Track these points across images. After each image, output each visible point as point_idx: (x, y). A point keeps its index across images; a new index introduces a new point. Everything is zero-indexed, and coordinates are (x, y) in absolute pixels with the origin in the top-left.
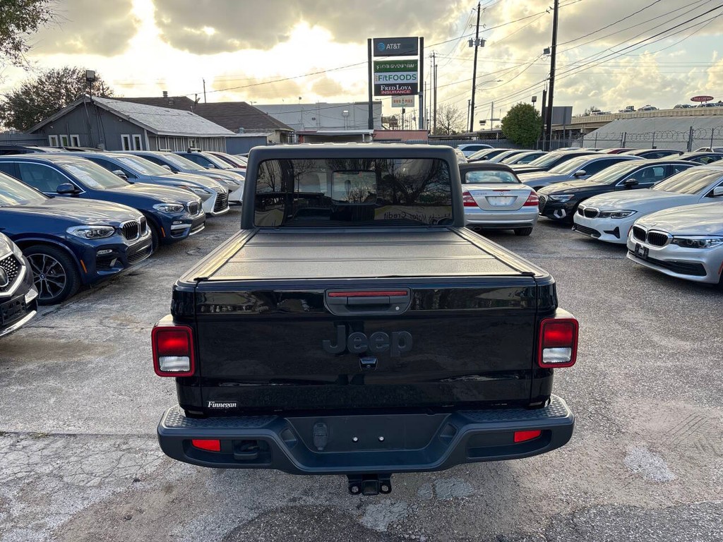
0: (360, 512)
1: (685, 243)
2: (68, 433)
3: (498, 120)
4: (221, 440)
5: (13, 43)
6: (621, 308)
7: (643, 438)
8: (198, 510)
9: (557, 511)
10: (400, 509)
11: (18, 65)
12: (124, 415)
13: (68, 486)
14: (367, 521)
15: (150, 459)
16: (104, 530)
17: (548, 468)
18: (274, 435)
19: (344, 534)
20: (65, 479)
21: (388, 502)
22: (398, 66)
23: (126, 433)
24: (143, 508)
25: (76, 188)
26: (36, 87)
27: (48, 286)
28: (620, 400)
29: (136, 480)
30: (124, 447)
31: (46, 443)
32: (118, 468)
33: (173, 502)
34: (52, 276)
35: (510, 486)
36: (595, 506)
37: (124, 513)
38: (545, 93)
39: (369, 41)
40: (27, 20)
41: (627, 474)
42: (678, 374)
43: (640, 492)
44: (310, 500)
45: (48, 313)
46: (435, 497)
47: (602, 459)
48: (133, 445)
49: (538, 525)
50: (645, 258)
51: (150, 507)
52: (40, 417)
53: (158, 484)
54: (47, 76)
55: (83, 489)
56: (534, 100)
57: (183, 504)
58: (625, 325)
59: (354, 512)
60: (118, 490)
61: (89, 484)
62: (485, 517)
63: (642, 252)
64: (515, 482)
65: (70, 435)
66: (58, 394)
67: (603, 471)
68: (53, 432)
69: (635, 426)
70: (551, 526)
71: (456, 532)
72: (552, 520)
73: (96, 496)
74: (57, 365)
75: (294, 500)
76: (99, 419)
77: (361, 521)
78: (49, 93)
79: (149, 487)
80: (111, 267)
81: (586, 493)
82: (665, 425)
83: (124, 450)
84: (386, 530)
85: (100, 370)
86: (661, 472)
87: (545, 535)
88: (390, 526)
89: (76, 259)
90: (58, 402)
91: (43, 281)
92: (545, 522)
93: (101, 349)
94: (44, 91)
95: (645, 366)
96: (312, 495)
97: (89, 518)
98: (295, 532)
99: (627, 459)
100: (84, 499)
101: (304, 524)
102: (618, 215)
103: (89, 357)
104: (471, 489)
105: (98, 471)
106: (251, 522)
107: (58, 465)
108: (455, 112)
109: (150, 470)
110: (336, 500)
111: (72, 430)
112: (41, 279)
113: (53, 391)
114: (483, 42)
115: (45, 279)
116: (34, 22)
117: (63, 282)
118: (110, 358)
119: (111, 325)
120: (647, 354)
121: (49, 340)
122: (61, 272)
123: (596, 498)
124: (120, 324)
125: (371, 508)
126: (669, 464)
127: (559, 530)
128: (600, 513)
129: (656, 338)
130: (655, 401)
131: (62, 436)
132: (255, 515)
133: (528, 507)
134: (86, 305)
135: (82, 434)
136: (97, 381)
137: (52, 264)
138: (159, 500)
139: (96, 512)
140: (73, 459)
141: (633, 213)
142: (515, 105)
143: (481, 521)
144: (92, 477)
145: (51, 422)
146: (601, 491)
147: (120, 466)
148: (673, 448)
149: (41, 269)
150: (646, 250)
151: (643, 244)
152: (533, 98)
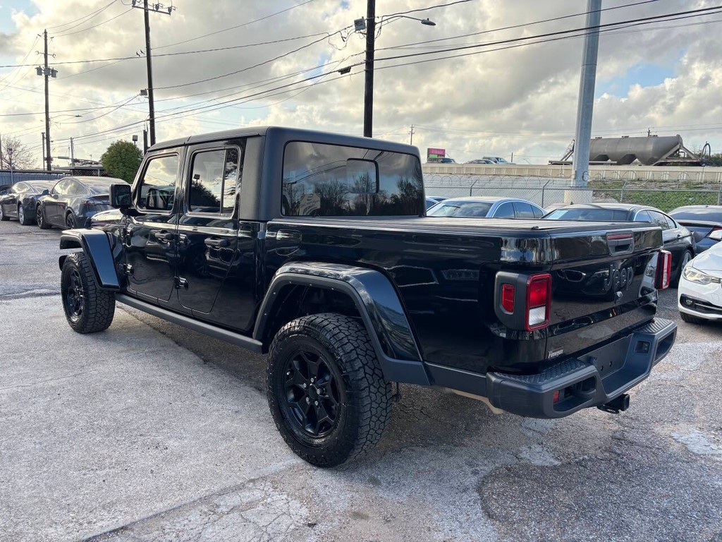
14: (541, 463)
38: (145, 133)
56: (135, 139)
79: (336, 524)
88: (557, 459)
108: (17, 145)
114: (55, 72)
142: (116, 142)
152: (134, 136)
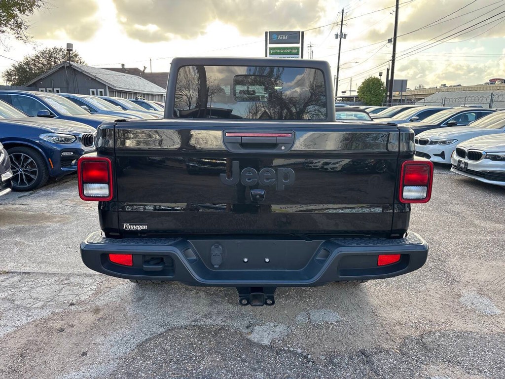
0: (249, 331)
1: (495, 158)
2: (24, 271)
3: (355, 91)
4: (134, 255)
5: (17, 23)
6: (448, 203)
7: (473, 285)
8: (118, 326)
9: (408, 334)
10: (281, 329)
11: (19, 38)
12: (69, 261)
13: (17, 307)
14: (254, 337)
15: (85, 290)
16: (40, 338)
17: (399, 304)
18: (178, 252)
19: (235, 346)
20: (16, 302)
21: (272, 324)
22: (286, 51)
23: (69, 273)
24: (74, 324)
25: (51, 114)
26: (34, 60)
27: (24, 177)
28: (452, 260)
29: (72, 304)
30: (66, 282)
31: (6, 277)
32: (59, 296)
33: (99, 320)
34: (28, 170)
35: (369, 315)
36: (439, 331)
37: (58, 327)
38: (388, 70)
39: (266, 33)
40: (26, 6)
41: (463, 310)
42: (495, 244)
43: (475, 322)
44: (209, 321)
45: (23, 196)
46: (310, 322)
47: (442, 299)
48: (73, 281)
49: (394, 343)
50: (465, 170)
51: (80, 323)
52: (4, 261)
53: (89, 307)
54: (42, 53)
55: (29, 309)
56: (381, 75)
57: (107, 322)
58: (453, 213)
59: (244, 331)
60: (57, 311)
61: (34, 306)
62: (350, 337)
63: (462, 165)
64: (374, 313)
65: (25, 273)
66: (21, 246)
67: (443, 307)
68: (13, 271)
69: (466, 277)
70: (404, 344)
71: (326, 346)
72: (405, 340)
73: (38, 315)
74: (24, 228)
75: (196, 321)
76: (49, 263)
77: (249, 337)
78: (43, 64)
79: (81, 309)
80: (72, 165)
81: (431, 322)
82: (489, 277)
83: (65, 284)
84: (269, 344)
85: (54, 232)
86: (490, 309)
87: (400, 350)
88: (273, 341)
89: (46, 158)
90: (20, 251)
91: (21, 173)
92: (399, 341)
93: (58, 219)
94: (39, 63)
95: (470, 239)
96: (210, 318)
97: (31, 329)
98: (195, 343)
99: (462, 299)
100: (28, 316)
101: (203, 338)
102: (444, 142)
103: (49, 223)
104: (339, 317)
105: (43, 297)
106: (160, 335)
107: (12, 293)
109: (83, 298)
110: (230, 322)
111: (27, 269)
112: (20, 172)
113: (17, 244)
114: (345, 35)
115: (23, 172)
116: (31, 7)
117: (35, 175)
118: (64, 224)
119: (68, 204)
120: (471, 231)
121: (21, 212)
122: (34, 167)
123: (439, 326)
124: (75, 204)
125: (257, 328)
126: (496, 303)
127: (410, 347)
128: (443, 335)
129: (476, 222)
130: (480, 261)
131: (20, 273)
132: (164, 330)
133: (385, 331)
134: (52, 192)
135: (34, 273)
136: (51, 238)
137: (28, 161)
138: (89, 318)
139: (36, 326)
140: (24, 289)
141: (455, 141)
142: (368, 78)
143: (347, 340)
144: (37, 302)
145: (12, 263)
146: (443, 320)
147: (61, 294)
148: (498, 292)
149: (20, 165)
150: (466, 164)
151: (463, 160)
152: (380, 73)
